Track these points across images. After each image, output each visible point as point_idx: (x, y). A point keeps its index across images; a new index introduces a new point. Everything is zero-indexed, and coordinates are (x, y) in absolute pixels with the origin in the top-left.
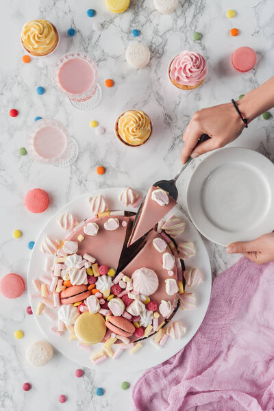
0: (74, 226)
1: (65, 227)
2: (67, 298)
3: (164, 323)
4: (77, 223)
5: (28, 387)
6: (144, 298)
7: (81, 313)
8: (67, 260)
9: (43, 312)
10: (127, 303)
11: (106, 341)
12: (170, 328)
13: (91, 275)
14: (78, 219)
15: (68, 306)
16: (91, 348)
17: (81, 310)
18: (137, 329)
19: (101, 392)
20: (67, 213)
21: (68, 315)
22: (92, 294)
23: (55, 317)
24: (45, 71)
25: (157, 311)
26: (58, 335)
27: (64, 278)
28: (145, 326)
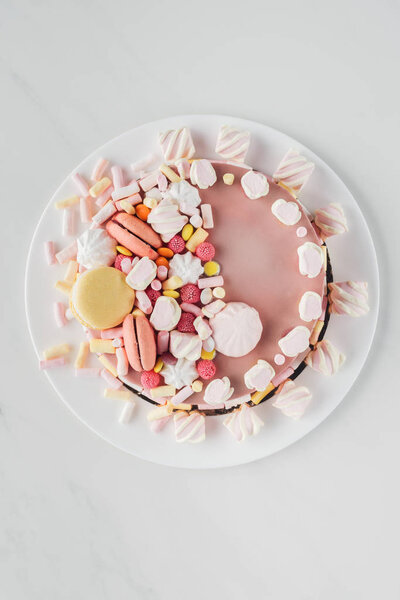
2: (122, 227)
3: (189, 407)
6: (210, 347)
7: (113, 266)
8: (180, 185)
10: (184, 325)
11: (98, 337)
13: (185, 238)
18: (153, 372)
21: (97, 247)
22: (156, 261)
25: (205, 382)
28: (166, 382)
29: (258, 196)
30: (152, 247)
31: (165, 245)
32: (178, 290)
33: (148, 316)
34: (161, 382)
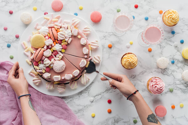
0: (84, 34)
1: (84, 30)
2: (52, 31)
3: (40, 75)
4: (86, 35)
5: (11, 13)
6: (52, 66)
7: (45, 37)
8: (69, 31)
9: (45, 20)
10: (50, 58)
11: (32, 48)
12: (38, 78)
13: (62, 42)
14: (88, 35)
15: (48, 31)
16: (29, 41)
17: (46, 37)
18: (37, 62)
19: (9, 46)
20: (90, 30)
21: (44, 31)
22: (53, 42)
23: (43, 25)
24: (155, 20)
25: (46, 72)
26: (35, 26)
27: (61, 29)
28: (39, 66)
29: (82, 44)
30: (55, 39)
31: (58, 40)
32: (54, 51)
33: (44, 51)
34: (38, 65)
